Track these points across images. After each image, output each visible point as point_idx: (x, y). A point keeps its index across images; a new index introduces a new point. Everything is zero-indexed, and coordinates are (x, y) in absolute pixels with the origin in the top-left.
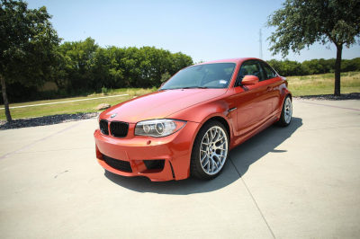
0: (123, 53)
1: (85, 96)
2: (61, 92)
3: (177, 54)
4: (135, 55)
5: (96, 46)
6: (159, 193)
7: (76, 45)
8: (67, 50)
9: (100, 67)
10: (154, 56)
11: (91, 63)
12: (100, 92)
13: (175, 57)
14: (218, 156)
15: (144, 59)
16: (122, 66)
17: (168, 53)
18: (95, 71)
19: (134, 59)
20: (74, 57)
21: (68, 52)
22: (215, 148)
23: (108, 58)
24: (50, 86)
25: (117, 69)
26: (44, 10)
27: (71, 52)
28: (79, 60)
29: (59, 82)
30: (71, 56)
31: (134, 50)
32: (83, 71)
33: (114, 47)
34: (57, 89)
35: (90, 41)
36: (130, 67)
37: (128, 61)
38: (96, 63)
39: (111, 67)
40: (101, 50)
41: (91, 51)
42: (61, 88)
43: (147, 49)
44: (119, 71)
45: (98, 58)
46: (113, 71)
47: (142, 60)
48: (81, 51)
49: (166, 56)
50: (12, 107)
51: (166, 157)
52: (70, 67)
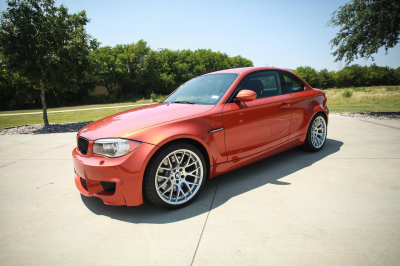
0: (176, 57)
1: (134, 101)
2: (111, 97)
3: (236, 58)
4: (189, 59)
5: (148, 49)
6: (113, 217)
7: (127, 48)
8: (118, 53)
9: (151, 72)
10: (210, 60)
11: (142, 66)
12: (149, 98)
13: (233, 61)
14: (188, 183)
15: (198, 63)
16: (174, 70)
17: (226, 56)
18: (146, 75)
19: (187, 63)
20: (124, 61)
21: (119, 55)
22: (185, 174)
23: (160, 62)
24: (101, 90)
25: (169, 74)
26: (83, 14)
27: (121, 55)
28: (130, 63)
29: (109, 86)
30: (122, 59)
31: (188, 53)
32: (133, 75)
33: (166, 50)
34: (107, 93)
35: (142, 44)
36: (183, 72)
37: (181, 65)
38: (148, 67)
39: (163, 72)
40: (153, 53)
41: (143, 54)
42: (111, 92)
43: (202, 53)
44: (171, 76)
45: (149, 62)
46: (164, 76)
47: (196, 64)
48: (133, 55)
49: (223, 60)
50: (50, 112)
51: (115, 180)
52: (121, 70)
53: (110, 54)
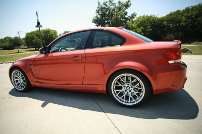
21: (184, 14)
27: (187, 14)
29: (176, 34)
30: (187, 16)
32: (193, 26)
48: (196, 12)
52: (184, 24)
53: (179, 14)
